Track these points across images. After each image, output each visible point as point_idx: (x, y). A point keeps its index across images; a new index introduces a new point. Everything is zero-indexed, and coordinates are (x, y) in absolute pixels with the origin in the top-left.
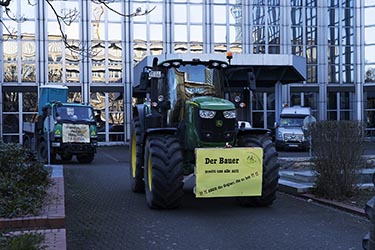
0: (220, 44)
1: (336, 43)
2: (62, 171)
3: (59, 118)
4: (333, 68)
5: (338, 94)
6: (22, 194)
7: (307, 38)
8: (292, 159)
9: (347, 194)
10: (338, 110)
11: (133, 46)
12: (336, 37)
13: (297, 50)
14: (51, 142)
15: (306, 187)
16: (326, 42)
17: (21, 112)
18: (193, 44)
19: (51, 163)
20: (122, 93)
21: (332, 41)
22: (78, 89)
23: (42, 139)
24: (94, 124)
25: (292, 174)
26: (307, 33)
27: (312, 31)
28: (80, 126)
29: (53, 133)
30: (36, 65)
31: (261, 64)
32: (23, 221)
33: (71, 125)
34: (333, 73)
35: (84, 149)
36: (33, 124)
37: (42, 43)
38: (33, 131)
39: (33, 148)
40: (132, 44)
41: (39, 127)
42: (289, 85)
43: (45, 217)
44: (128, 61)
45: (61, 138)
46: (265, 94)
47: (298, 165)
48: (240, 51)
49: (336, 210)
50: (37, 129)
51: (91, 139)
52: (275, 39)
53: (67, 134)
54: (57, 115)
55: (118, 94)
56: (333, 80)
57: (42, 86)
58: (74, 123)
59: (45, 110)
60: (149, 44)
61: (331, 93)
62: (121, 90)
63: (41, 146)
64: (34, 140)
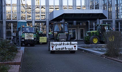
0: (79, 6)
1: (119, 5)
2: (24, 49)
3: (24, 31)
4: (118, 14)
5: (119, 23)
6: (8, 55)
7: (108, 4)
8: (101, 44)
9: (117, 56)
10: (119, 28)
11: (49, 8)
12: (118, 3)
13: (105, 8)
14: (21, 39)
15: (103, 53)
16: (115, 5)
17: (12, 30)
18: (69, 6)
19: (21, 46)
20: (46, 23)
21: (117, 5)
22: (31, 22)
23: (18, 39)
24: (35, 33)
25: (100, 49)
26: (108, 2)
27: (110, 2)
28: (30, 34)
29: (22, 36)
30: (17, 14)
31: (92, 13)
32: (7, 63)
33: (27, 34)
34: (117, 15)
35: (32, 42)
36: (15, 34)
37: (19, 7)
38: (15, 36)
39: (15, 42)
40: (49, 7)
41: (17, 34)
42: (102, 20)
43: (14, 62)
44: (47, 12)
45: (24, 38)
46: (94, 23)
47: (103, 46)
48: (85, 8)
49: (112, 61)
50: (16, 35)
51: (34, 38)
52: (98, 4)
53: (26, 37)
54: (23, 30)
55: (44, 24)
56: (118, 18)
57: (19, 21)
58: (29, 33)
59: (19, 29)
60: (54, 7)
61: (117, 22)
62: (45, 22)
63: (17, 41)
64: (16, 39)
